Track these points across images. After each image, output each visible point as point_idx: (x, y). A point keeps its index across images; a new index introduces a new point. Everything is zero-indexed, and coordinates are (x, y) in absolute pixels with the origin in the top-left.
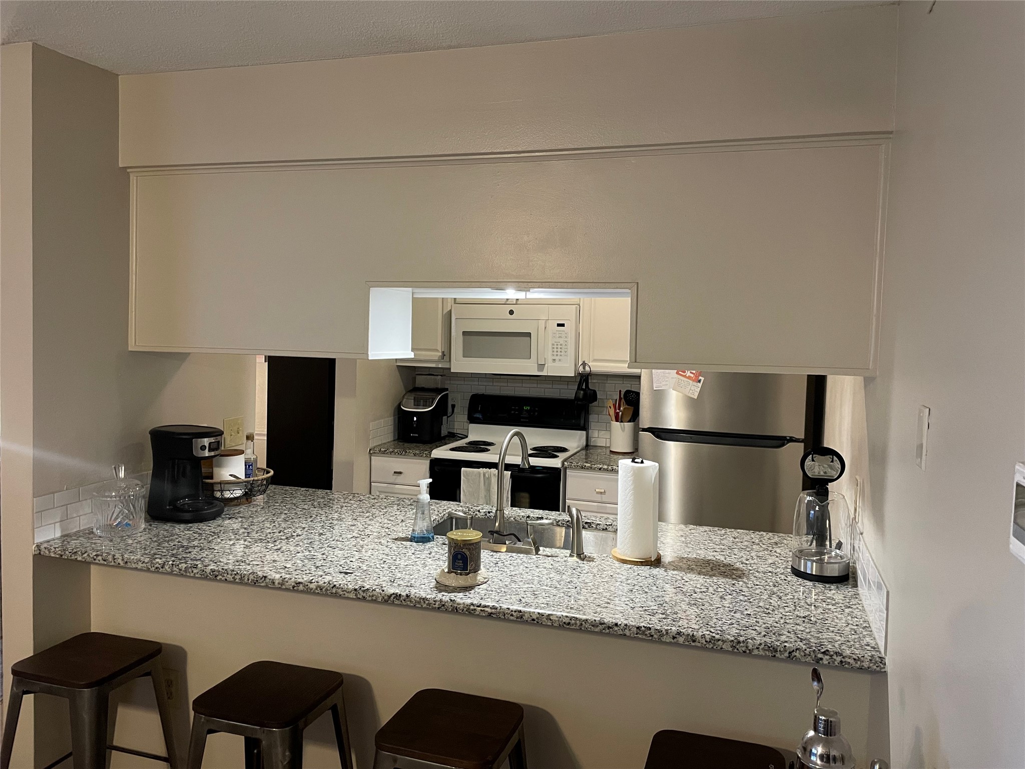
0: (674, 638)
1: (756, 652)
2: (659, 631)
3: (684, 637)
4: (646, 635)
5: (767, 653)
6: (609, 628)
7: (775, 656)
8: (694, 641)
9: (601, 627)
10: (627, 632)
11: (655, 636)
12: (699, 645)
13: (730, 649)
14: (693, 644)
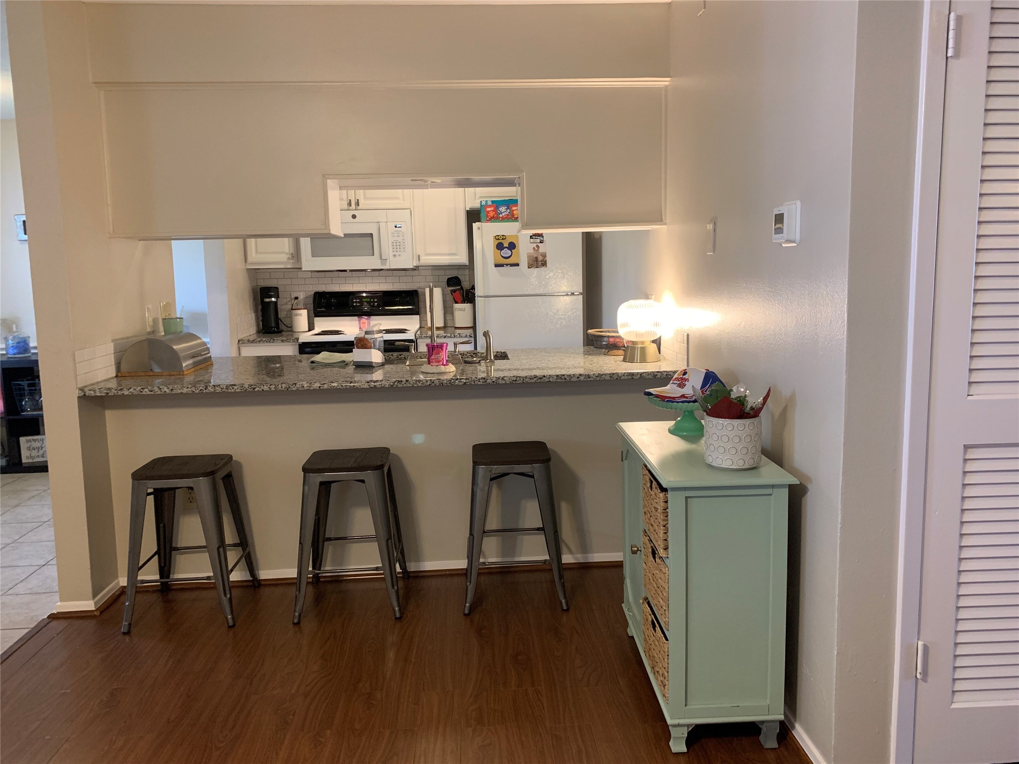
0: (578, 378)
1: (623, 378)
2: (570, 376)
3: (584, 376)
4: (562, 379)
5: (629, 377)
6: (540, 378)
7: (633, 378)
8: (589, 378)
9: (535, 379)
10: (551, 379)
11: (567, 379)
12: (592, 379)
13: (609, 379)
14: (589, 379)
